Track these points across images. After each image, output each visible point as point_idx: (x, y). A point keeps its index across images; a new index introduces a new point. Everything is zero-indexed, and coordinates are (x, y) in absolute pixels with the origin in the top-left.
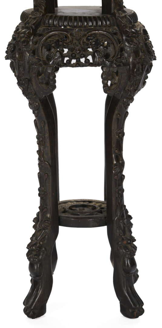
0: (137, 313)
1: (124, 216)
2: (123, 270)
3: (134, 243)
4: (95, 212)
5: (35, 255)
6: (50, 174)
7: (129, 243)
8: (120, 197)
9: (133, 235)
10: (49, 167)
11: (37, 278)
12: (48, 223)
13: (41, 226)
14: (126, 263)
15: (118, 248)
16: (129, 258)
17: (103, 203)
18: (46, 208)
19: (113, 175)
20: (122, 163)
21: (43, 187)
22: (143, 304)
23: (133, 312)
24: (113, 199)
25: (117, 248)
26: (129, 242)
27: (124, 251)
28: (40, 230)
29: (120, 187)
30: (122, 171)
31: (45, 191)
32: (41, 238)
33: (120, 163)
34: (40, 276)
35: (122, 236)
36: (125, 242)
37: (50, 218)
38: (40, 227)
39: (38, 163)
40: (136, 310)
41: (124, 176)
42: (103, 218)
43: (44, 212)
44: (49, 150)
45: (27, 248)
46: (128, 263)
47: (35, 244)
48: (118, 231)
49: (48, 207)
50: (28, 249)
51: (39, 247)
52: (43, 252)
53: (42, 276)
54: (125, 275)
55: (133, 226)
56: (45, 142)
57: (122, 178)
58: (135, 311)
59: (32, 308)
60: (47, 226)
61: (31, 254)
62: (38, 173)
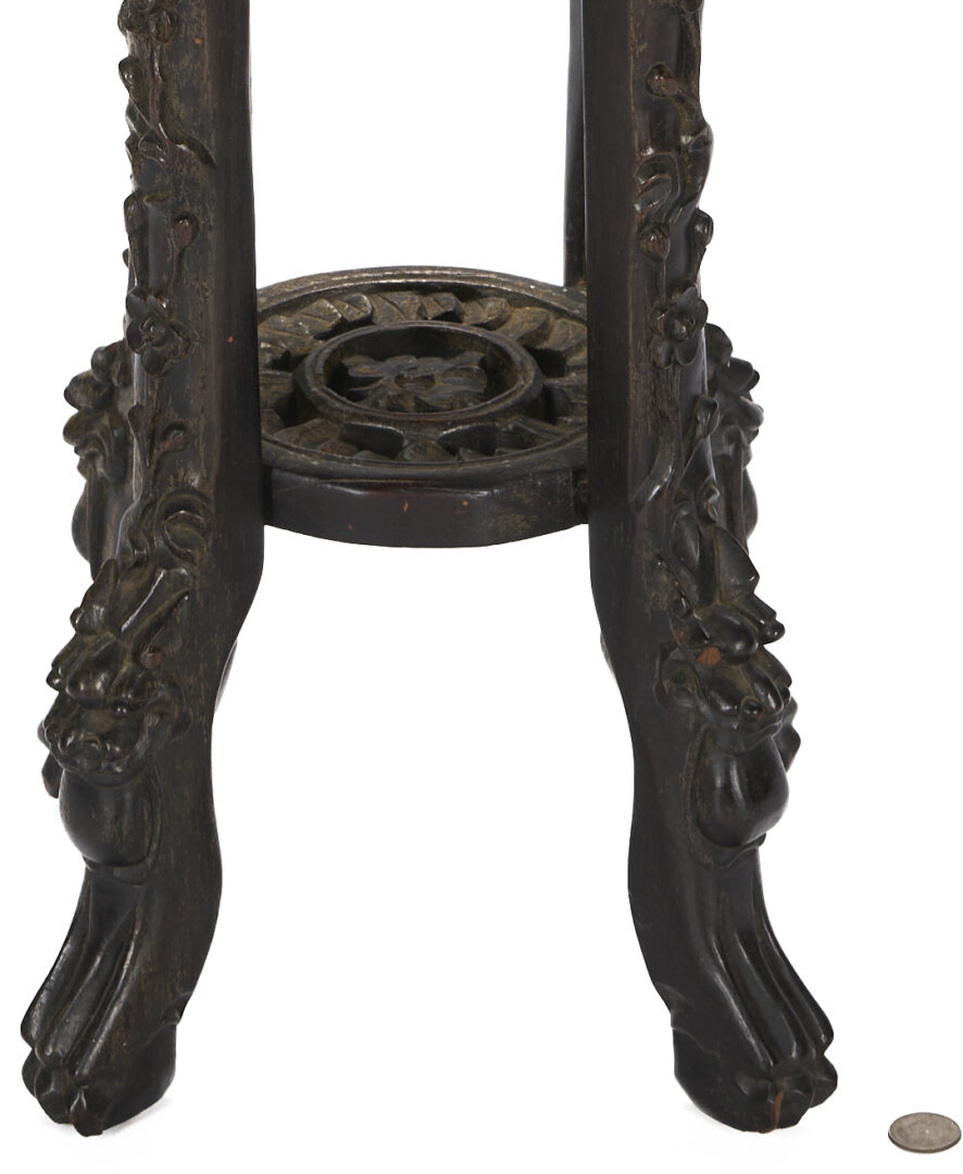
0: (785, 1103)
1: (707, 473)
2: (698, 822)
3: (769, 647)
4: (507, 412)
5: (104, 738)
6: (212, 216)
7: (743, 659)
8: (678, 356)
9: (762, 592)
10: (201, 173)
11: (117, 872)
12: (197, 526)
13: (143, 539)
14: (719, 782)
15: (666, 684)
16: (739, 755)
17: (560, 313)
18: (181, 427)
19: (635, 229)
20: (696, 145)
21: (159, 295)
22: (830, 1034)
23: (760, 1097)
24: (633, 375)
25: (660, 689)
26: (738, 646)
27: (704, 708)
28: (139, 563)
29: (679, 298)
30: (694, 191)
31: (173, 320)
32: (147, 622)
33: (679, 148)
34: (142, 860)
35: (690, 612)
36: (711, 656)
37: (210, 493)
38: (135, 544)
39: (127, 134)
40: (784, 1084)
41: (707, 221)
42: (560, 479)
43: (166, 453)
44: (207, 71)
45: (49, 680)
46: (728, 785)
47: (107, 661)
48: (664, 578)
49: (191, 424)
50: (56, 687)
51: (129, 682)
52: (162, 715)
53: (149, 861)
54: (708, 859)
55: (761, 428)
56: (176, 22)
57: (698, 231)
58: (776, 1092)
59: (86, 1071)
60: (184, 545)
61: (78, 724)
62: (127, 203)
